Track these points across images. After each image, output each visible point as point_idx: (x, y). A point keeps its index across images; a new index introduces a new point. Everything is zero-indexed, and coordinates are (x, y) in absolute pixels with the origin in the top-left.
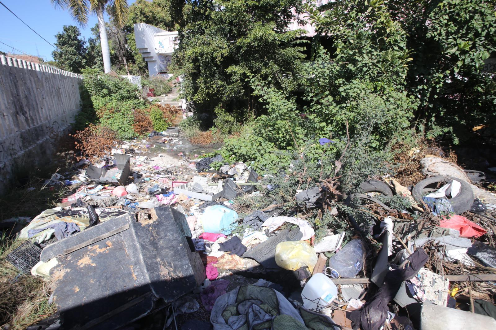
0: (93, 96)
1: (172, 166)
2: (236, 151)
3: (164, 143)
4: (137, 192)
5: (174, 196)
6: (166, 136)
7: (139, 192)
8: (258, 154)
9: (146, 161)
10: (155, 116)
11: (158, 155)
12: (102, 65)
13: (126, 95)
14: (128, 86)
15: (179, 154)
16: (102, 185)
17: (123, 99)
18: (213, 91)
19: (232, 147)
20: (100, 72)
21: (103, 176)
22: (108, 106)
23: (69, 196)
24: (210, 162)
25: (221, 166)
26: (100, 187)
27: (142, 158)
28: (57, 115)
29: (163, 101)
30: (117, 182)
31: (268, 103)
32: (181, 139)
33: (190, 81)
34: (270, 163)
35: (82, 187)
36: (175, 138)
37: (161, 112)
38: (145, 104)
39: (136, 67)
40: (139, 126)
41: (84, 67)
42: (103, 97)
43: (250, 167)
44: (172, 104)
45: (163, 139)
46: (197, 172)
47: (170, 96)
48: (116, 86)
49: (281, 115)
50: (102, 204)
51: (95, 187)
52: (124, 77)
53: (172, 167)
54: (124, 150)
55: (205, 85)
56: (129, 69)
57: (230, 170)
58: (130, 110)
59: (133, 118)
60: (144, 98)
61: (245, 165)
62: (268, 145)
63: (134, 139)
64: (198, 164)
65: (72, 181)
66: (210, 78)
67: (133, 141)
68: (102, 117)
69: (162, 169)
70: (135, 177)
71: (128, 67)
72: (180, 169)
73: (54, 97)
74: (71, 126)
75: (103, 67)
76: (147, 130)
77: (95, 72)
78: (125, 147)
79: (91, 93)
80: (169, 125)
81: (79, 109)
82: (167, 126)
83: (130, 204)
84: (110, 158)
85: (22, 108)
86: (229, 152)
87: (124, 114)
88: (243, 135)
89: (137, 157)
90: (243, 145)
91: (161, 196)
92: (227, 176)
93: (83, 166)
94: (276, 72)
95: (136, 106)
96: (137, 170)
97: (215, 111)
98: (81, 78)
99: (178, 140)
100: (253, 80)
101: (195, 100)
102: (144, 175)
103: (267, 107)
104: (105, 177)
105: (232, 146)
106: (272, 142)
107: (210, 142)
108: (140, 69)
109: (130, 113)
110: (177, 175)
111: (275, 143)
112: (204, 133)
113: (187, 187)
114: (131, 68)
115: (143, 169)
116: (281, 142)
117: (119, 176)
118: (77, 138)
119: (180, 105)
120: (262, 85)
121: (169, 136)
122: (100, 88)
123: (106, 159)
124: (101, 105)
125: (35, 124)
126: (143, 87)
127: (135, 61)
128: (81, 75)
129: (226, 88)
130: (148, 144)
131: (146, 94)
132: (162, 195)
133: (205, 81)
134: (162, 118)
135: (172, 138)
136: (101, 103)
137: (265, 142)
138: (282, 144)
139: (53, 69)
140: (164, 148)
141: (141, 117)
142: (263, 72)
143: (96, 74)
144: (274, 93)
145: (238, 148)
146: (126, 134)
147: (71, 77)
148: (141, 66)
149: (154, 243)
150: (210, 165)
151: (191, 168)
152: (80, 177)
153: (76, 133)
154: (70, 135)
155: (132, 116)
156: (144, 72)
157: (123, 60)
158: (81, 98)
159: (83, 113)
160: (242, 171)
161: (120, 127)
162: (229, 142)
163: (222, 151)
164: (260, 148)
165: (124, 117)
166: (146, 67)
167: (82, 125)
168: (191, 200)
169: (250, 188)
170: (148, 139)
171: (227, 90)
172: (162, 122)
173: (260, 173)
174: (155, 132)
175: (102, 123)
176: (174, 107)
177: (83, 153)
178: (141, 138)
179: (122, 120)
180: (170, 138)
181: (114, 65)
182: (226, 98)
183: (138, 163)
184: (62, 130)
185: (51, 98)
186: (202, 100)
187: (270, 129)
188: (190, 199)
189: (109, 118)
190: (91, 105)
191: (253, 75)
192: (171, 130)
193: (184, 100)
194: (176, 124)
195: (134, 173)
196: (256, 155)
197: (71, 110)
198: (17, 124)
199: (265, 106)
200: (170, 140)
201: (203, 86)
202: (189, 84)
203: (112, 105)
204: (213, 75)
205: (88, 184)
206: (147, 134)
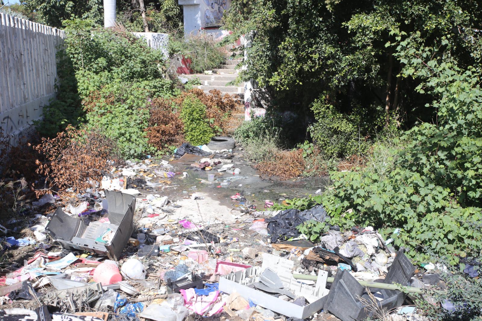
0: (78, 69)
1: (217, 222)
2: (359, 201)
3: (204, 169)
4: (142, 277)
5: (219, 295)
6: (208, 155)
7: (147, 276)
8: (410, 213)
9: (165, 208)
10: (191, 114)
11: (190, 196)
12: (101, 11)
13: (139, 69)
14: (144, 54)
15: (233, 197)
16: (76, 255)
17: (132, 78)
18: (311, 68)
19: (350, 191)
20: (96, 25)
21: (80, 236)
22: (103, 90)
23: (8, 272)
24: (300, 221)
25: (322, 233)
26: (71, 257)
27: (159, 201)
28: (12, 105)
29: (206, 83)
30: (105, 250)
31: (438, 97)
32: (238, 163)
33: (265, 45)
34: (442, 237)
35: (37, 256)
36: (227, 161)
37: (202, 106)
38: (172, 88)
39: (161, 17)
40: (158, 132)
41: (68, 16)
42: (97, 73)
43: (390, 240)
44: (223, 90)
45: (203, 160)
46: (269, 240)
47: (222, 73)
48: (123, 52)
49: (469, 124)
50: (69, 301)
51: (62, 256)
52: (138, 35)
53: (217, 225)
54: (125, 180)
55: (295, 53)
56: (147, 21)
57: (345, 245)
58: (143, 100)
59: (148, 116)
60: (171, 77)
61: (380, 235)
62: (434, 192)
63: (147, 158)
64: (272, 223)
65: (20, 240)
66: (308, 39)
67: (144, 163)
68: (91, 110)
69: (196, 229)
70: (141, 241)
71: (147, 15)
72: (234, 231)
73: (10, 71)
74: (34, 127)
75: (101, 15)
76: (172, 141)
77: (87, 25)
78: (128, 172)
79: (76, 63)
80: (215, 132)
81: (52, 95)
82: (212, 135)
83: (124, 305)
84: (97, 195)
86: (342, 201)
87: (131, 107)
88: (372, 163)
89: (149, 197)
90: (374, 188)
91: (190, 293)
92: (336, 259)
93: (44, 209)
94: (460, 25)
95: (155, 92)
96: (147, 226)
97: (312, 109)
98: (62, 36)
99: (232, 165)
100: (404, 43)
101: (272, 83)
102: (159, 239)
103: (435, 105)
104: (83, 237)
105: (349, 188)
106: (444, 186)
107: (297, 173)
108: (168, 21)
109: (144, 105)
110: (227, 245)
111: (453, 189)
112: (288, 154)
113: (247, 276)
114: (151, 19)
115: (159, 223)
116: (469, 189)
117: (110, 237)
118: (42, 151)
119: (239, 92)
120: (425, 55)
121: (215, 156)
122: (92, 55)
123: (89, 196)
124: (91, 89)
126: (171, 55)
127: (160, 5)
128: (63, 31)
129: (341, 61)
130: (172, 171)
131: (175, 70)
132: (192, 290)
133: (297, 46)
134: (203, 117)
135: (220, 160)
136: (92, 84)
137: (427, 185)
138: (471, 194)
139: (13, 19)
140: (203, 181)
141: (163, 115)
142: (430, 25)
143: (88, 29)
144: (453, 72)
145: (362, 195)
146: (133, 146)
147: (44, 34)
148: (171, 14)
150: (297, 227)
151: (257, 231)
152: (36, 233)
153: (40, 142)
154: (30, 144)
155: (147, 111)
156: (176, 26)
157: (139, 4)
158: (58, 73)
159: (59, 102)
160: (372, 251)
161: (123, 132)
162: (342, 180)
163: (326, 198)
164: (415, 198)
165: (132, 114)
166: (180, 16)
167: (54, 126)
168: (255, 312)
169: (393, 298)
170: (172, 159)
171: (343, 66)
172: (203, 126)
173: (413, 257)
174: (187, 146)
175: (91, 122)
176: (227, 97)
177: (48, 183)
178: (160, 157)
179: (126, 118)
180: (216, 160)
181: (121, 13)
182: (339, 82)
183: (150, 211)
184: (17, 133)
185: (6, 73)
186: (288, 86)
187: (442, 155)
188: (253, 309)
189: (103, 114)
190: (75, 88)
191: (403, 33)
192: (219, 143)
193: (249, 84)
194: (229, 130)
195: (141, 231)
196: (405, 214)
197: (38, 96)
199: (431, 103)
200: (215, 164)
201: (291, 55)
202: (263, 52)
203: (111, 89)
204: (314, 34)
205: (49, 250)
206: (171, 148)
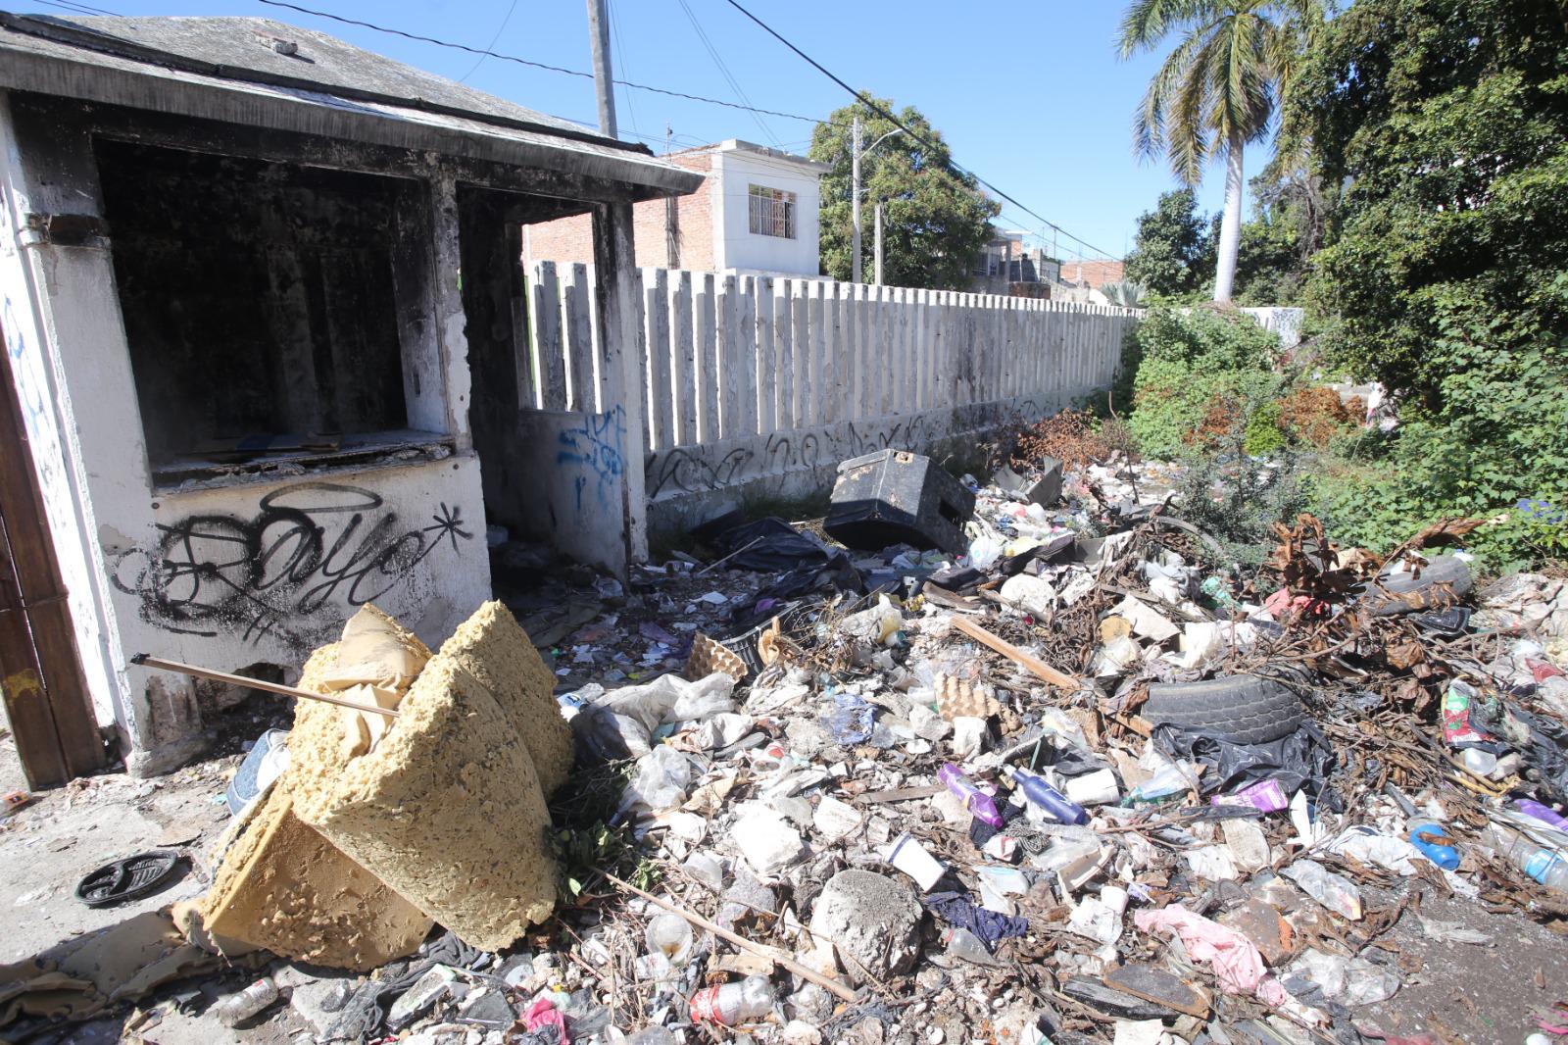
0: (1147, 357)
10: (1255, 415)
13: (1230, 358)
28: (1038, 391)
42: (1169, 361)
52: (1252, 311)
68: (1140, 404)
73: (1042, 358)
79: (1147, 349)
81: (1105, 385)
85: (969, 371)
122: (1170, 339)
125: (986, 398)
134: (1273, 421)
149: (896, 477)
158: (1122, 361)
161: (1159, 429)
165: (1188, 411)
172: (1270, 433)
185: (1036, 358)
197: (1080, 385)
198: (954, 396)
203: (1171, 381)
